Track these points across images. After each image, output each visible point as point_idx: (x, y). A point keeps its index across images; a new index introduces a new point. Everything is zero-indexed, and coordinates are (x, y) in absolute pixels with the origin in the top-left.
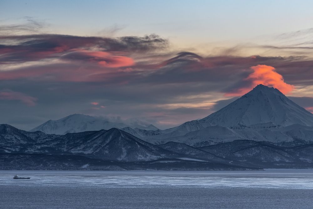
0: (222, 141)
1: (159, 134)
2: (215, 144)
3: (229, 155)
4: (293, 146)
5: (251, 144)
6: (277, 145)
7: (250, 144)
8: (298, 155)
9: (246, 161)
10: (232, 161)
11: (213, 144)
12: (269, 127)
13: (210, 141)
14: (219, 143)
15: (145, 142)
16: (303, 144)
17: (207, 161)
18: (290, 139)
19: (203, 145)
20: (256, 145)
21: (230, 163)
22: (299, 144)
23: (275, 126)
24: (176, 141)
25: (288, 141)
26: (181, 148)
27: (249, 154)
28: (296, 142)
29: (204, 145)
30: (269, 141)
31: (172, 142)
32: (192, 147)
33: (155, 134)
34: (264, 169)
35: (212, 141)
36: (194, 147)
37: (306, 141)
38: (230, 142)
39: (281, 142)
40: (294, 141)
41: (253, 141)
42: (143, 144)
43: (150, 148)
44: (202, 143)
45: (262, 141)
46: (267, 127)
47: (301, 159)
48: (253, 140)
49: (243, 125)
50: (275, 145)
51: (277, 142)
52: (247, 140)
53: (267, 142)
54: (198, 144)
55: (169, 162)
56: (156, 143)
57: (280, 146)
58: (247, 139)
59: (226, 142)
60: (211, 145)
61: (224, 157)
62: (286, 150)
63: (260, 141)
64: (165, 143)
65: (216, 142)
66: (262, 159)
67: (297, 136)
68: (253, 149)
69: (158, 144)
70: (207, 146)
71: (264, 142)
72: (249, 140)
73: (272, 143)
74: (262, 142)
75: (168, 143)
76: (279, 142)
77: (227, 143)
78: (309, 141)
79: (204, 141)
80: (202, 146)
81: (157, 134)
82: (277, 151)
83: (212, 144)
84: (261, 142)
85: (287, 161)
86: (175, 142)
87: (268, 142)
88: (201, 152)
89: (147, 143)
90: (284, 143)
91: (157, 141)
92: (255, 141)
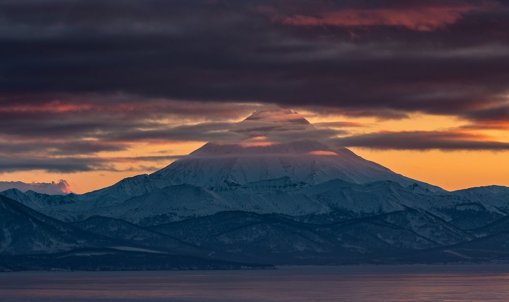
0: (195, 214)
1: (72, 202)
2: (181, 220)
3: (208, 239)
4: (330, 221)
5: (251, 219)
6: (299, 221)
7: (248, 219)
8: (340, 239)
9: (240, 250)
10: (214, 252)
11: (178, 220)
12: (284, 187)
13: (171, 213)
14: (188, 217)
15: (46, 216)
16: (349, 218)
17: (167, 253)
18: (325, 209)
19: (157, 222)
20: (259, 220)
21: (209, 255)
22: (341, 217)
23: (296, 185)
24: (107, 215)
25: (321, 213)
26: (116, 229)
27: (245, 238)
28: (335, 214)
29: (159, 221)
30: (285, 214)
31: (99, 216)
32: (136, 225)
33: (65, 203)
34: (276, 267)
35: (175, 214)
36: (139, 225)
37: (355, 211)
38: (210, 216)
39: (308, 215)
40: (331, 213)
41: (254, 213)
42: (44, 221)
43: (57, 228)
44: (155, 218)
45: (271, 213)
46: (280, 187)
47: (346, 246)
48: (252, 210)
49: (233, 183)
50: (295, 220)
51: (299, 214)
52: (243, 212)
53: (280, 214)
54: (148, 219)
55: (93, 256)
56: (67, 219)
57: (306, 221)
58: (241, 209)
59: (202, 216)
60: (172, 221)
61: (199, 244)
62: (317, 230)
63: (266, 213)
64: (86, 218)
65: (183, 217)
66: (272, 246)
67: (337, 203)
68: (254, 229)
69: (72, 220)
70: (165, 223)
71: (274, 214)
72: (245, 210)
73: (288, 216)
74: (270, 215)
75: (91, 218)
76: (303, 214)
77: (203, 217)
78: (361, 212)
79: (160, 215)
80: (155, 224)
81: (69, 203)
82: (299, 231)
83: (176, 219)
84: (268, 214)
85: (319, 250)
86: (104, 215)
87: (282, 214)
88: (154, 235)
89: (50, 218)
90: (312, 216)
91: (70, 216)
92: (258, 214)
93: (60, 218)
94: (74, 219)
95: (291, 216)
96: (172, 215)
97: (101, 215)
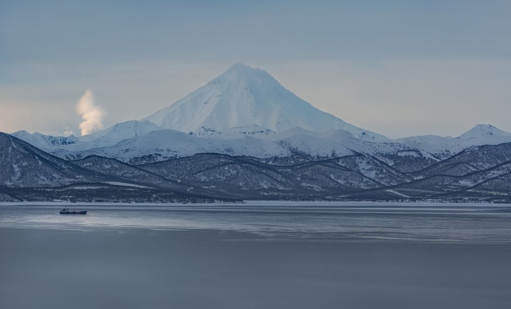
0: (176, 155)
1: (73, 142)
2: (164, 160)
3: (187, 177)
4: (291, 163)
5: (224, 160)
6: (264, 162)
7: (221, 160)
8: (299, 179)
9: (214, 187)
10: (192, 188)
11: (162, 160)
12: (253, 133)
13: (156, 154)
14: (171, 157)
15: (50, 155)
16: (307, 161)
17: (152, 188)
18: (286, 153)
19: (145, 161)
20: (230, 161)
21: (188, 190)
22: (300, 160)
24: (101, 154)
25: (283, 156)
26: (110, 166)
27: (219, 177)
28: (295, 157)
29: (146, 160)
30: (252, 156)
31: (95, 156)
32: (126, 164)
33: (66, 143)
34: (245, 201)
35: (160, 155)
36: (129, 164)
37: (312, 155)
38: (189, 157)
39: (272, 157)
40: (292, 156)
41: (227, 155)
42: (48, 159)
43: (59, 165)
44: (143, 158)
45: (241, 155)
46: (249, 133)
47: (303, 184)
48: (225, 153)
49: (210, 129)
50: (261, 161)
51: (264, 157)
52: (217, 154)
53: (249, 156)
54: (136, 159)
55: (90, 189)
56: (68, 157)
57: (270, 163)
58: (216, 151)
59: (182, 157)
60: (157, 161)
61: (179, 181)
62: (280, 170)
63: (237, 155)
64: (84, 158)
65: (166, 157)
66: (241, 184)
67: (297, 148)
68: (226, 168)
69: (72, 159)
70: (151, 162)
71: (243, 156)
72: (219, 153)
73: (256, 158)
74: (240, 157)
75: (88, 157)
76: (268, 157)
77: (184, 158)
78: (317, 156)
79: (147, 155)
80: (142, 163)
81: (69, 143)
82: (265, 172)
83: (160, 159)
84: (238, 156)
85: (281, 188)
86: (99, 155)
87: (251, 157)
88: (142, 172)
89: (54, 157)
90: (276, 159)
91: (70, 155)
92: (230, 156)
93: (61, 157)
94: (74, 157)
95: (258, 158)
96: (157, 156)
97: (97, 155)
